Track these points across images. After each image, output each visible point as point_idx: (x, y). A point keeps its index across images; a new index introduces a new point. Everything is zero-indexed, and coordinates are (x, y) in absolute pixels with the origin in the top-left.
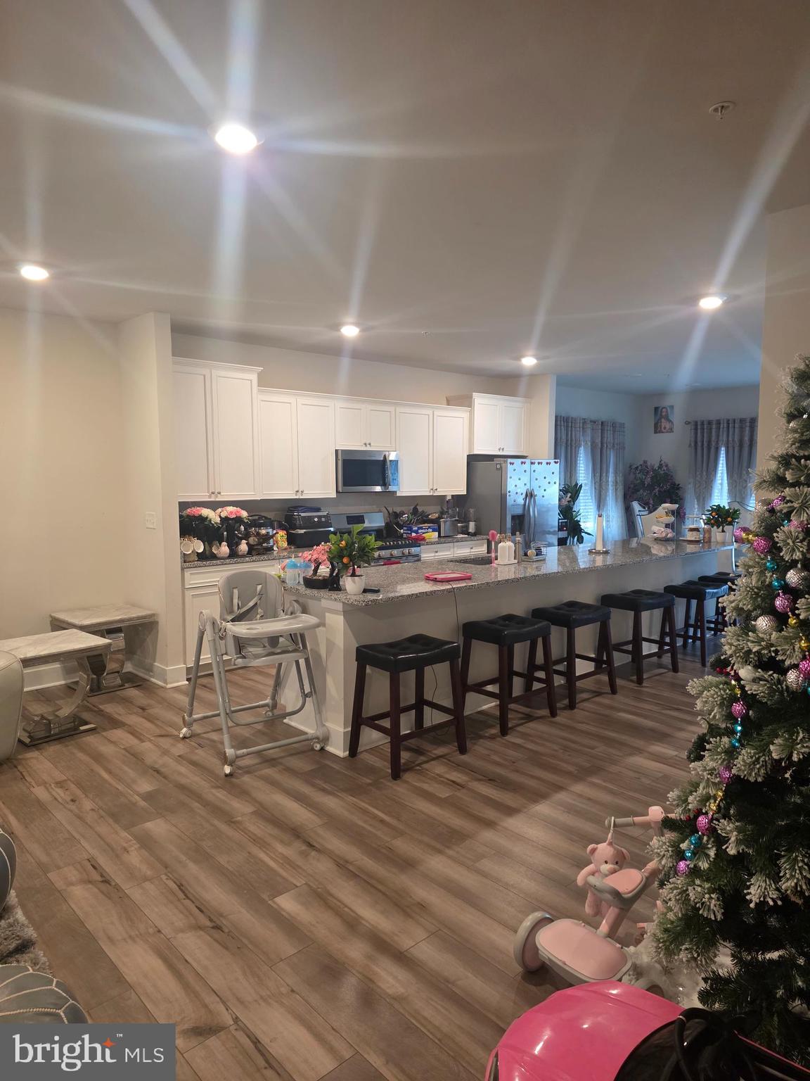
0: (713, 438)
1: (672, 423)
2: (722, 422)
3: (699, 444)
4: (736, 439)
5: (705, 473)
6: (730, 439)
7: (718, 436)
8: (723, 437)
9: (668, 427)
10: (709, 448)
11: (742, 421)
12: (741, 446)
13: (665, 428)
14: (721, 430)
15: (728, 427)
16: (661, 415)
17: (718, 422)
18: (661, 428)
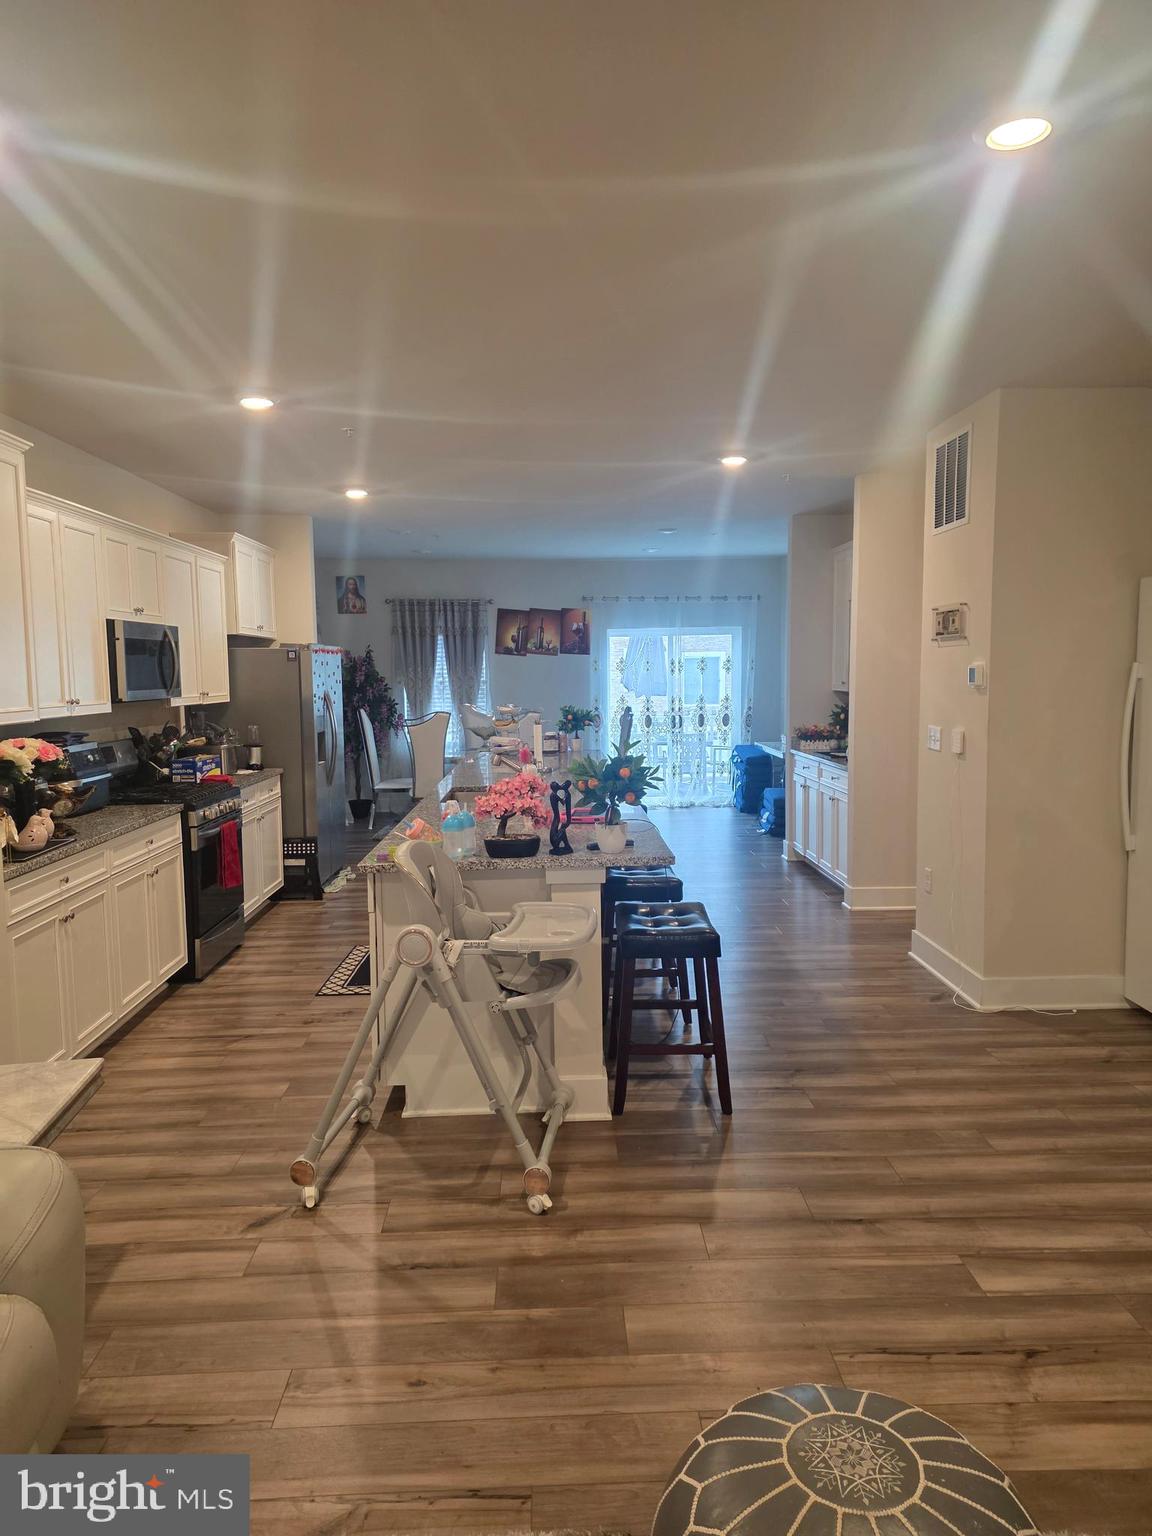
0: (428, 623)
1: (364, 600)
2: (437, 603)
3: (409, 630)
4: (457, 626)
5: (419, 669)
6: (449, 625)
7: (433, 621)
8: (440, 623)
9: (358, 605)
10: (422, 635)
11: (463, 605)
12: (463, 635)
13: (354, 607)
14: (437, 613)
15: (445, 611)
16: (347, 587)
17: (432, 604)
18: (348, 606)
